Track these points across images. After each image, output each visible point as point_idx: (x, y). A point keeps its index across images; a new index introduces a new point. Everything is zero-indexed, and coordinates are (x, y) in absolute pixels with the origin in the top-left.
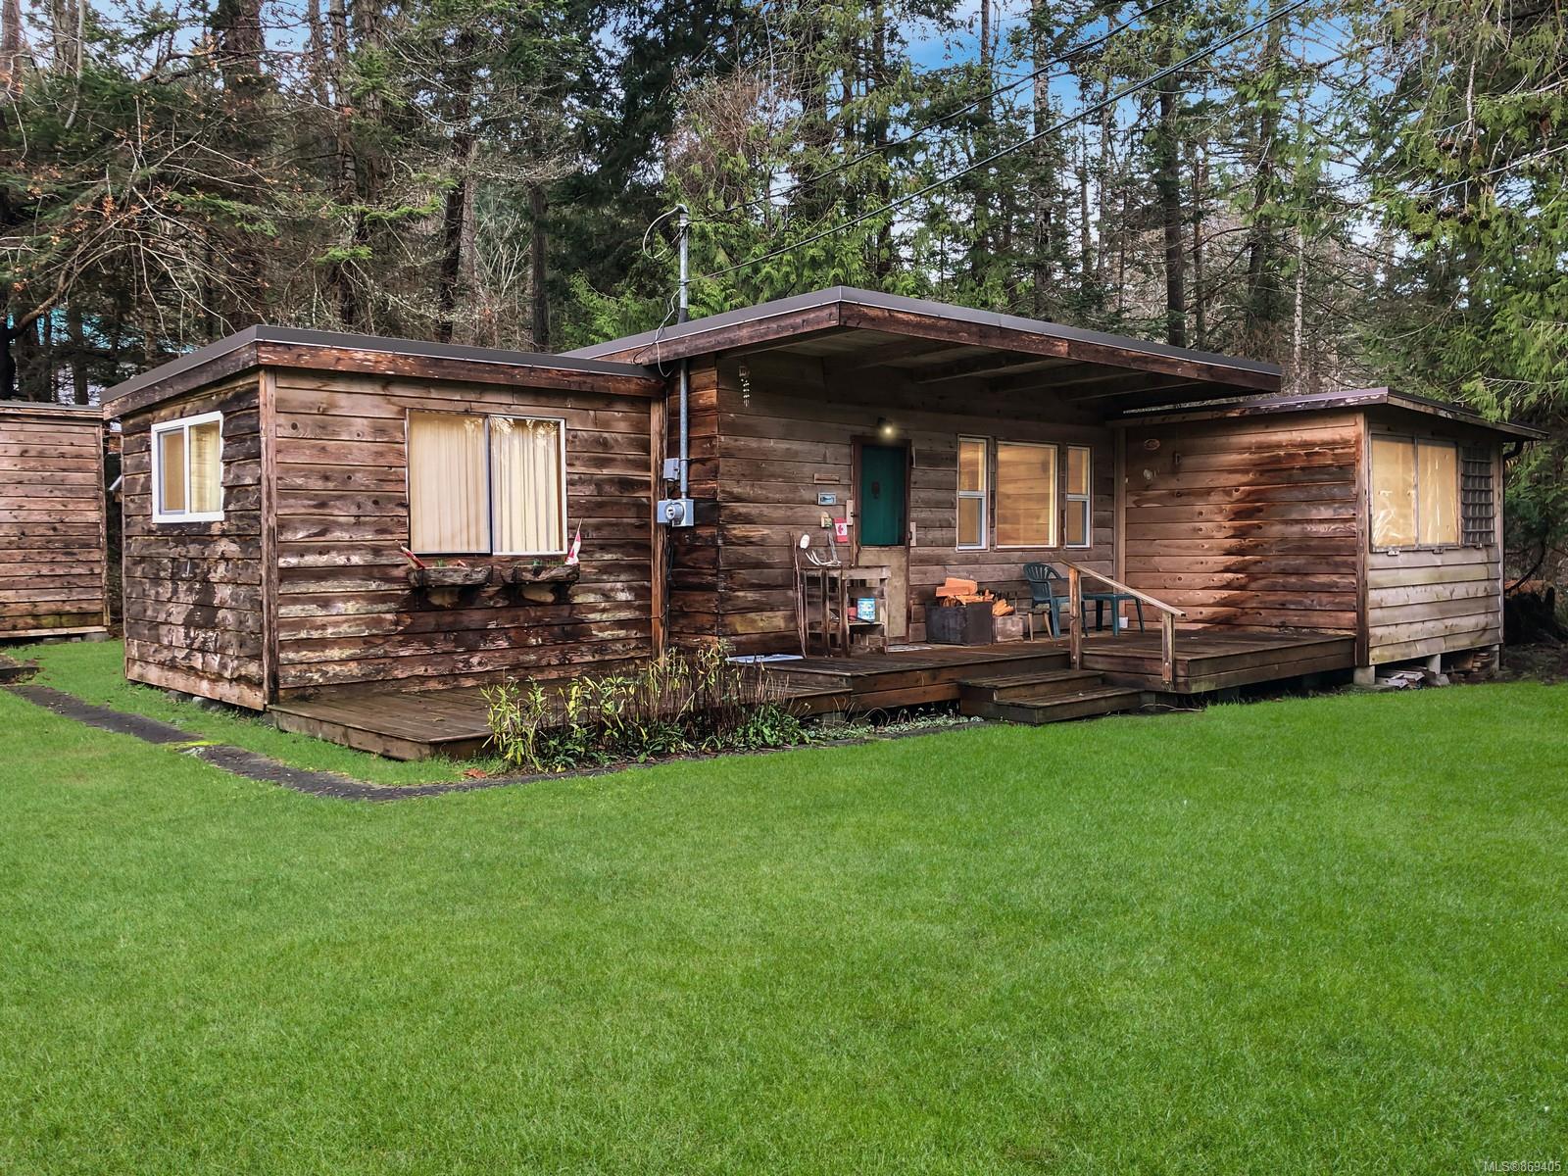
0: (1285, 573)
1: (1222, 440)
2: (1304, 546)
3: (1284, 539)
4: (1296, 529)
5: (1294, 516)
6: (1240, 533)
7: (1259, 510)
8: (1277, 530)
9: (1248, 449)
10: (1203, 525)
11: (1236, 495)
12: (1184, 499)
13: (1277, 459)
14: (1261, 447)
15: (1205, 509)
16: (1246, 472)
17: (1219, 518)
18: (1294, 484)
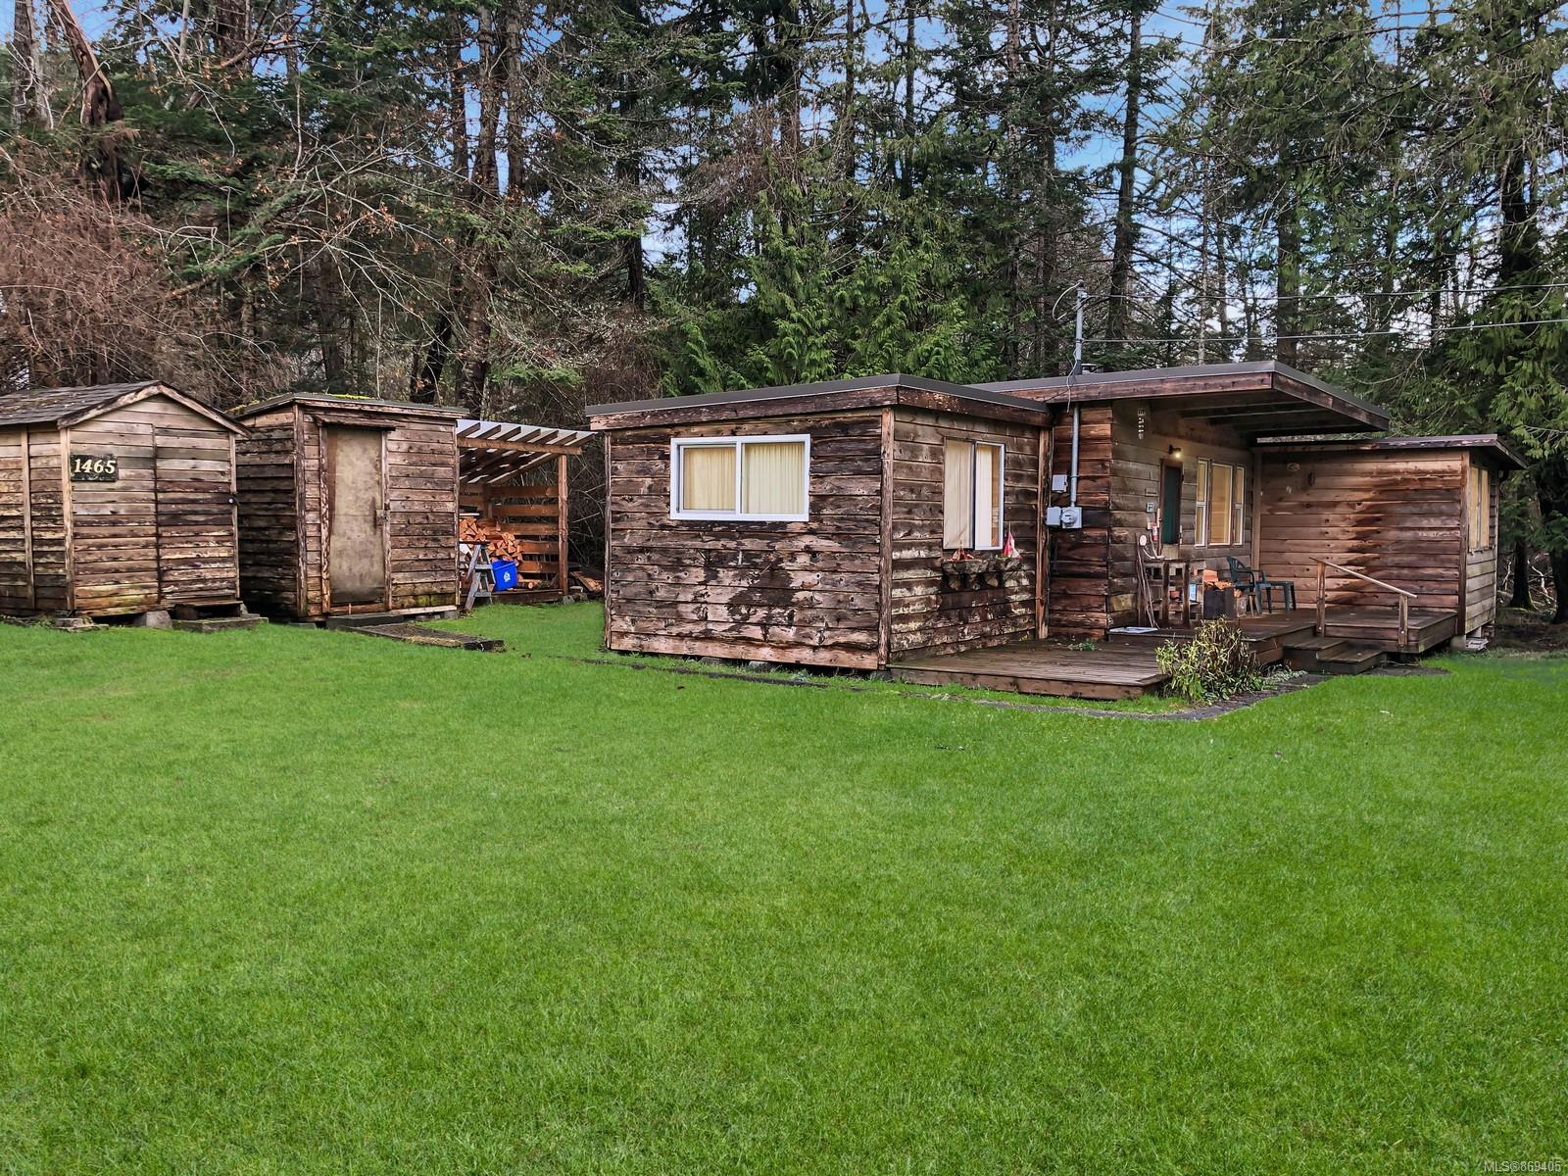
0: (1399, 566)
1: (1348, 466)
2: (1415, 547)
3: (1398, 542)
4: (1409, 534)
5: (1408, 525)
6: (1360, 536)
7: (1378, 519)
8: (1393, 534)
9: (1370, 474)
10: (1329, 530)
11: (1358, 508)
12: (1314, 510)
13: (1396, 483)
14: (1381, 473)
15: (1331, 517)
16: (1369, 490)
17: (1343, 524)
18: (1408, 501)
